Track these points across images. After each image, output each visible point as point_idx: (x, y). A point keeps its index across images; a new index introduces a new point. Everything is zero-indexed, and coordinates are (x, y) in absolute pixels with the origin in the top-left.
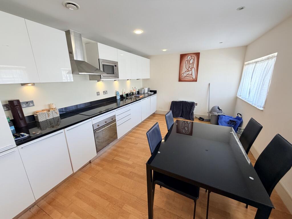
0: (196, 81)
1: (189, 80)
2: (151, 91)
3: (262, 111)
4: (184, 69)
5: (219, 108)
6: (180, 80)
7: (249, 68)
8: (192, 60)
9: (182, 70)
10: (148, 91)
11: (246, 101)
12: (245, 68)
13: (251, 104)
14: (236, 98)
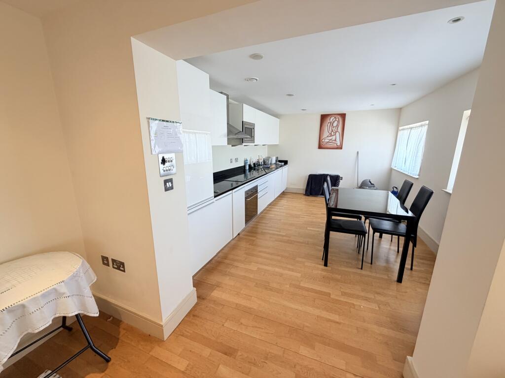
0: (341, 148)
1: (331, 147)
2: (280, 161)
3: (417, 178)
4: (326, 134)
5: (370, 182)
6: (320, 147)
7: (403, 134)
8: (336, 122)
9: (323, 134)
10: (276, 161)
11: (402, 171)
12: (400, 133)
13: (407, 173)
14: (391, 170)
